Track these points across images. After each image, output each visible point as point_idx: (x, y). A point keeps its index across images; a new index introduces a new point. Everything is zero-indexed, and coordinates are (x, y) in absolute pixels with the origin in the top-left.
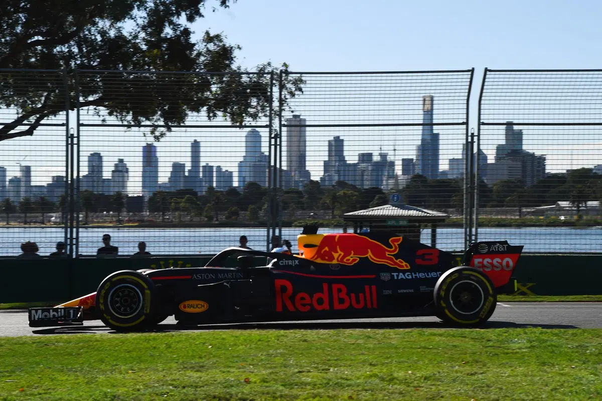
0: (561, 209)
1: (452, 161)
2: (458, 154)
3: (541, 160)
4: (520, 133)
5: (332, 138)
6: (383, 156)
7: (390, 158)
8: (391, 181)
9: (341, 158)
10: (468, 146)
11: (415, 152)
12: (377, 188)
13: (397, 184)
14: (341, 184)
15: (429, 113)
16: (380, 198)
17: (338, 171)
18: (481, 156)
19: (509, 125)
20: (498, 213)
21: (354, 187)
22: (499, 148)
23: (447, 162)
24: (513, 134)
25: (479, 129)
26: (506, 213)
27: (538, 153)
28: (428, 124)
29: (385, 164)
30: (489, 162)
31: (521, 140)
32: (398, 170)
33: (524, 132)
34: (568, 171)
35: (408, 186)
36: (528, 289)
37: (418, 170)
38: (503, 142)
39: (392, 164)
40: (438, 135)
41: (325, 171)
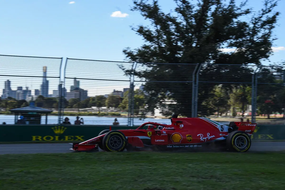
0: (93, 109)
1: (54, 91)
2: (56, 88)
3: (86, 92)
4: (79, 82)
5: (6, 80)
6: (27, 88)
7: (29, 89)
8: (30, 98)
9: (10, 89)
10: (60, 86)
11: (40, 87)
12: (24, 100)
13: (32, 99)
14: (10, 98)
15: (45, 73)
16: (25, 104)
17: (8, 93)
18: (65, 89)
19: (75, 78)
20: (71, 110)
21: (15, 100)
22: (72, 87)
23: (52, 91)
24: (76, 82)
25: (65, 80)
26: (74, 110)
27: (85, 89)
28: (45, 77)
29: (27, 91)
30: (67, 92)
31: (79, 84)
32: (33, 93)
33: (81, 81)
34: (96, 96)
35: (37, 100)
36: (82, 138)
37: (41, 94)
38: (73, 85)
39: (30, 91)
40: (48, 81)
41: (3, 93)
